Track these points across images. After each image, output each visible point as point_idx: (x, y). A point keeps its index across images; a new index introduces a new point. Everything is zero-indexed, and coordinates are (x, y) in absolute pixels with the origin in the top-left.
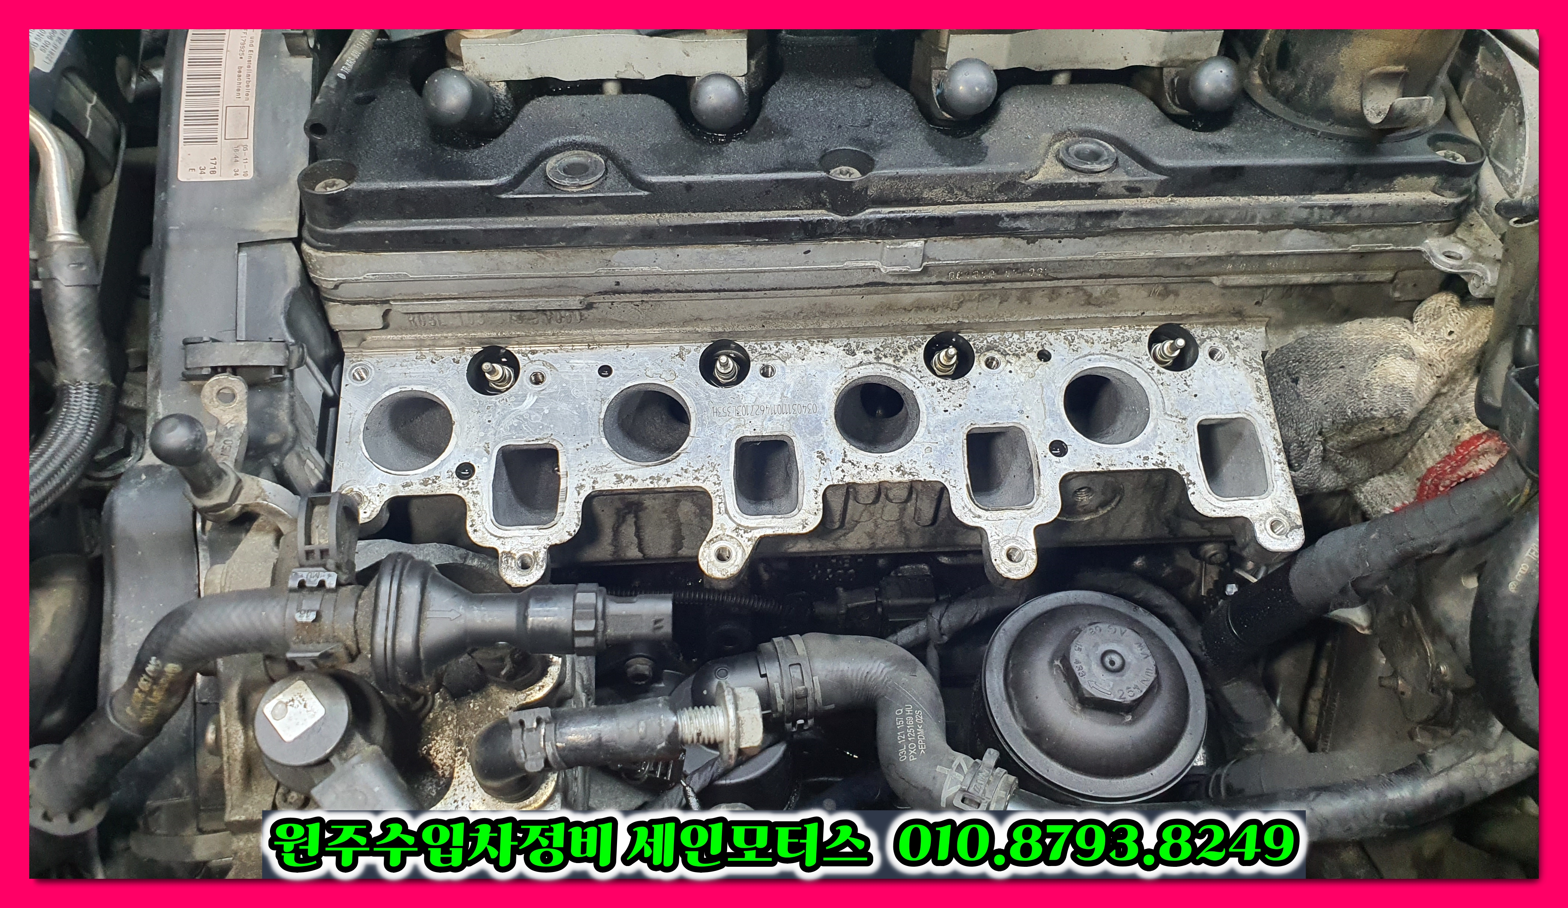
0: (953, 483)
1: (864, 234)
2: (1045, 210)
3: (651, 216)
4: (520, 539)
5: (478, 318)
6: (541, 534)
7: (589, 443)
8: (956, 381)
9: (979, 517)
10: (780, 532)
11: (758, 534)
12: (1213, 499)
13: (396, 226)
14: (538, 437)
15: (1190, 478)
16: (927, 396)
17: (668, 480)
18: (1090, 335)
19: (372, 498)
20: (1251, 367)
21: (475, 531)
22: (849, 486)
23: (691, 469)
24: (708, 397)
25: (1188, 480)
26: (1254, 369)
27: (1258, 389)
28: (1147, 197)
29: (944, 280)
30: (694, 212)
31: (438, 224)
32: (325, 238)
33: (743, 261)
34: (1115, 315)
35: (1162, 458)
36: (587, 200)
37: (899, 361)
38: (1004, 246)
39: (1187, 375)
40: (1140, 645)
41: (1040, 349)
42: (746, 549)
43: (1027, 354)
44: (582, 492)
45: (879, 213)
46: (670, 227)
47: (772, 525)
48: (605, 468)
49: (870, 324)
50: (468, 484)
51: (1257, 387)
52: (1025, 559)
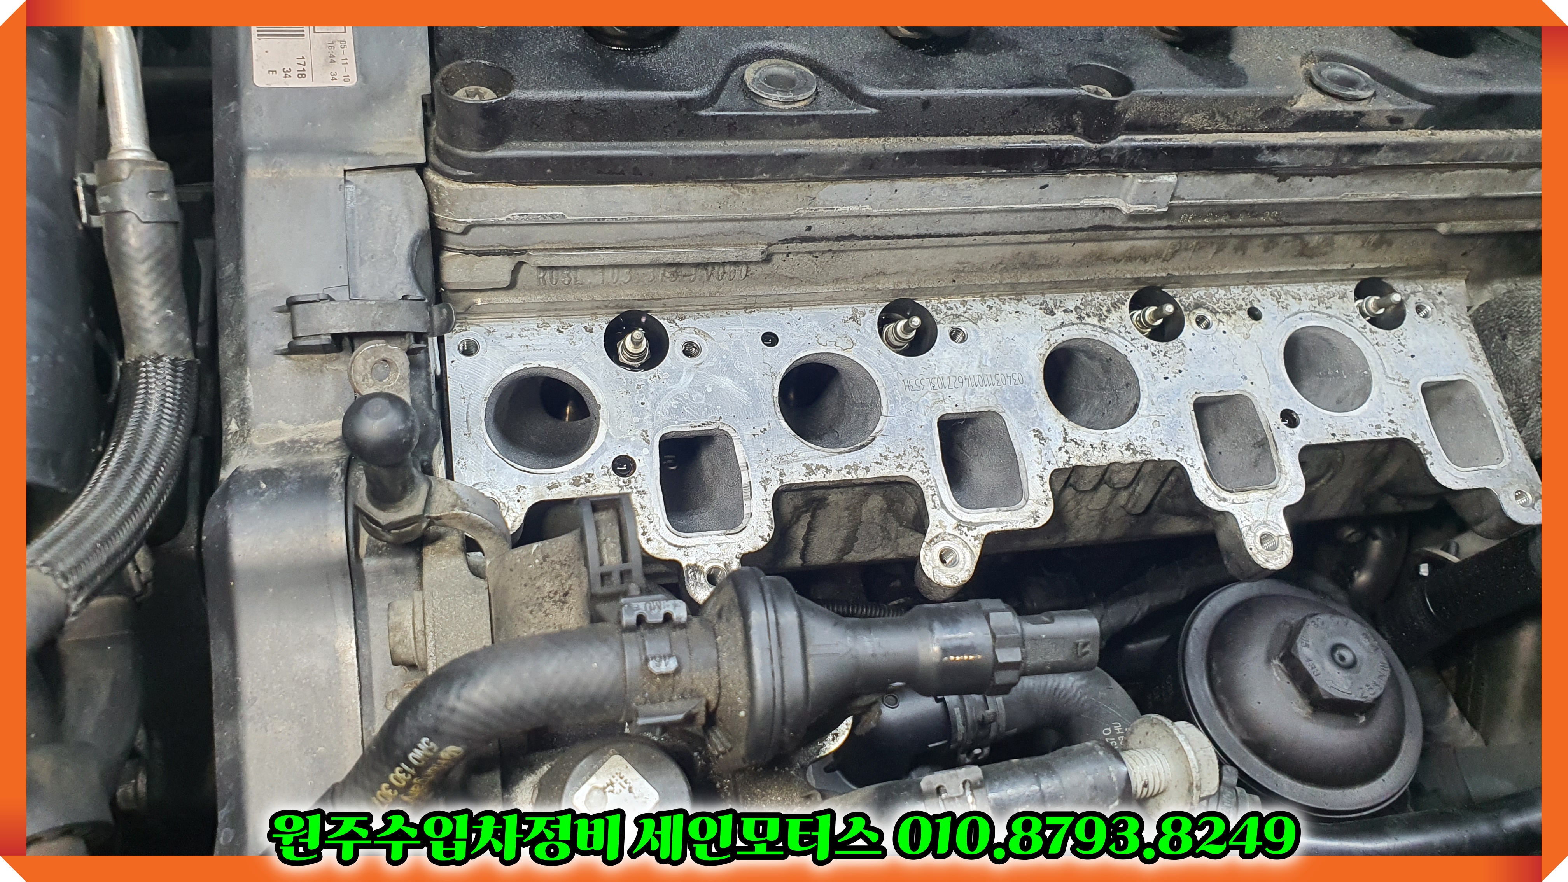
0: (1190, 462)
1: (1113, 165)
2: (1306, 142)
3: (874, 140)
4: (705, 548)
5: (624, 275)
6: (729, 541)
7: (767, 427)
8: (1170, 343)
9: (1225, 500)
10: (1010, 527)
11: (984, 531)
12: (1453, 469)
13: (563, 149)
14: (704, 421)
15: (1425, 447)
16: (1143, 361)
17: (867, 469)
18: (1296, 291)
19: (511, 504)
20: (1460, 324)
21: (649, 540)
22: (1075, 468)
23: (891, 455)
24: (895, 368)
25: (1424, 450)
26: (1463, 327)
27: (1472, 348)
28: (1407, 129)
29: (1174, 223)
30: (924, 136)
31: (616, 148)
32: (466, 164)
33: (968, 198)
34: (1325, 267)
35: (1393, 426)
36: (803, 119)
37: (1104, 320)
38: (1254, 184)
39: (1400, 334)
40: (1367, 637)
41: (1249, 306)
42: (973, 549)
43: (1238, 312)
44: (768, 487)
45: (1132, 140)
46: (897, 154)
47: (998, 519)
48: (791, 457)
49: (1073, 278)
50: (630, 482)
51: (1470, 346)
52: (1280, 546)
